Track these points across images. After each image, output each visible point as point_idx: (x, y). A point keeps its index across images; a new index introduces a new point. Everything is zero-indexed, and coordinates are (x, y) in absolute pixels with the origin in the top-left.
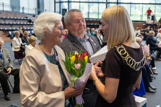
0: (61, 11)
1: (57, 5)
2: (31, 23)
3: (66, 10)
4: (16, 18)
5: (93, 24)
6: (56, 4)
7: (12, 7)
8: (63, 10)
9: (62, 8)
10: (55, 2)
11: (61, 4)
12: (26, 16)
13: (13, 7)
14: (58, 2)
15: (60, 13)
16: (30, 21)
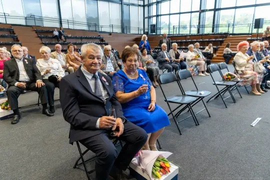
0: (150, 27)
1: (146, 20)
5: (180, 41)
8: (151, 25)
10: (144, 18)
12: (99, 34)
13: (89, 25)
14: (146, 18)
15: (148, 29)
16: (102, 40)
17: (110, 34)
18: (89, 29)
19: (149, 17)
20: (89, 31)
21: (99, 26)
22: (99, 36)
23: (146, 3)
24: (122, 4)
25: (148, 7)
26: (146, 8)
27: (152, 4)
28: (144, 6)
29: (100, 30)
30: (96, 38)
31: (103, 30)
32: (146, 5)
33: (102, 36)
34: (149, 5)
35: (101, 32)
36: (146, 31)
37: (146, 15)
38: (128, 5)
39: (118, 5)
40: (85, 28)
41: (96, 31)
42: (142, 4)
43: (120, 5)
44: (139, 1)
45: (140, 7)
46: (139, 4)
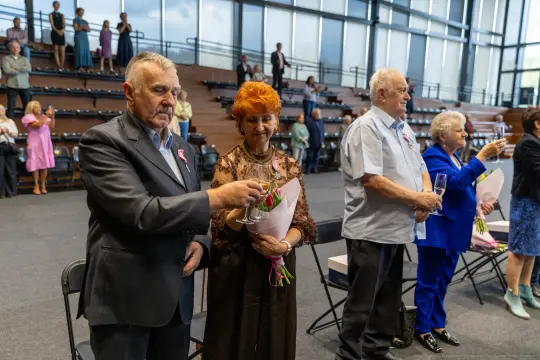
0: (517, 91)
1: (507, 79)
3: (531, 90)
4: (425, 110)
6: (503, 76)
8: (523, 90)
9: (517, 86)
10: (500, 72)
11: (518, 75)
14: (508, 72)
15: (512, 97)
19: (516, 72)
23: (511, 39)
24: (467, 43)
25: (518, 50)
26: (510, 54)
27: (524, 45)
28: (503, 47)
32: (511, 47)
34: (519, 46)
37: (508, 65)
39: (454, 46)
42: (499, 43)
43: (462, 45)
44: (493, 37)
45: (492, 49)
46: (492, 43)
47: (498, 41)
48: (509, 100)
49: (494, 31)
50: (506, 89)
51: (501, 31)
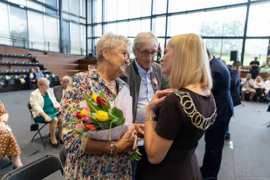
0: (94, 48)
1: (90, 41)
2: (37, 63)
6: (88, 40)
7: (12, 40)
9: (94, 46)
10: (87, 38)
11: (94, 40)
12: (30, 52)
13: (14, 40)
14: (90, 38)
15: (92, 51)
16: (34, 60)
17: (45, 53)
18: (14, 44)
19: (93, 38)
20: (13, 47)
21: (28, 41)
22: (30, 54)
23: (89, 22)
24: (60, 19)
25: (92, 27)
26: (89, 28)
27: (96, 24)
28: (87, 25)
29: (30, 47)
30: (24, 57)
31: (35, 47)
32: (90, 25)
33: (33, 54)
34: (93, 25)
35: (32, 50)
36: (89, 52)
37: (89, 35)
38: (67, 21)
39: (56, 19)
40: (8, 42)
41: (24, 48)
42: (85, 22)
43: (58, 20)
44: (81, 19)
45: (81, 26)
46: (81, 22)
47: (84, 22)
48: (91, 52)
49: (81, 16)
50: (90, 47)
51: (85, 16)
